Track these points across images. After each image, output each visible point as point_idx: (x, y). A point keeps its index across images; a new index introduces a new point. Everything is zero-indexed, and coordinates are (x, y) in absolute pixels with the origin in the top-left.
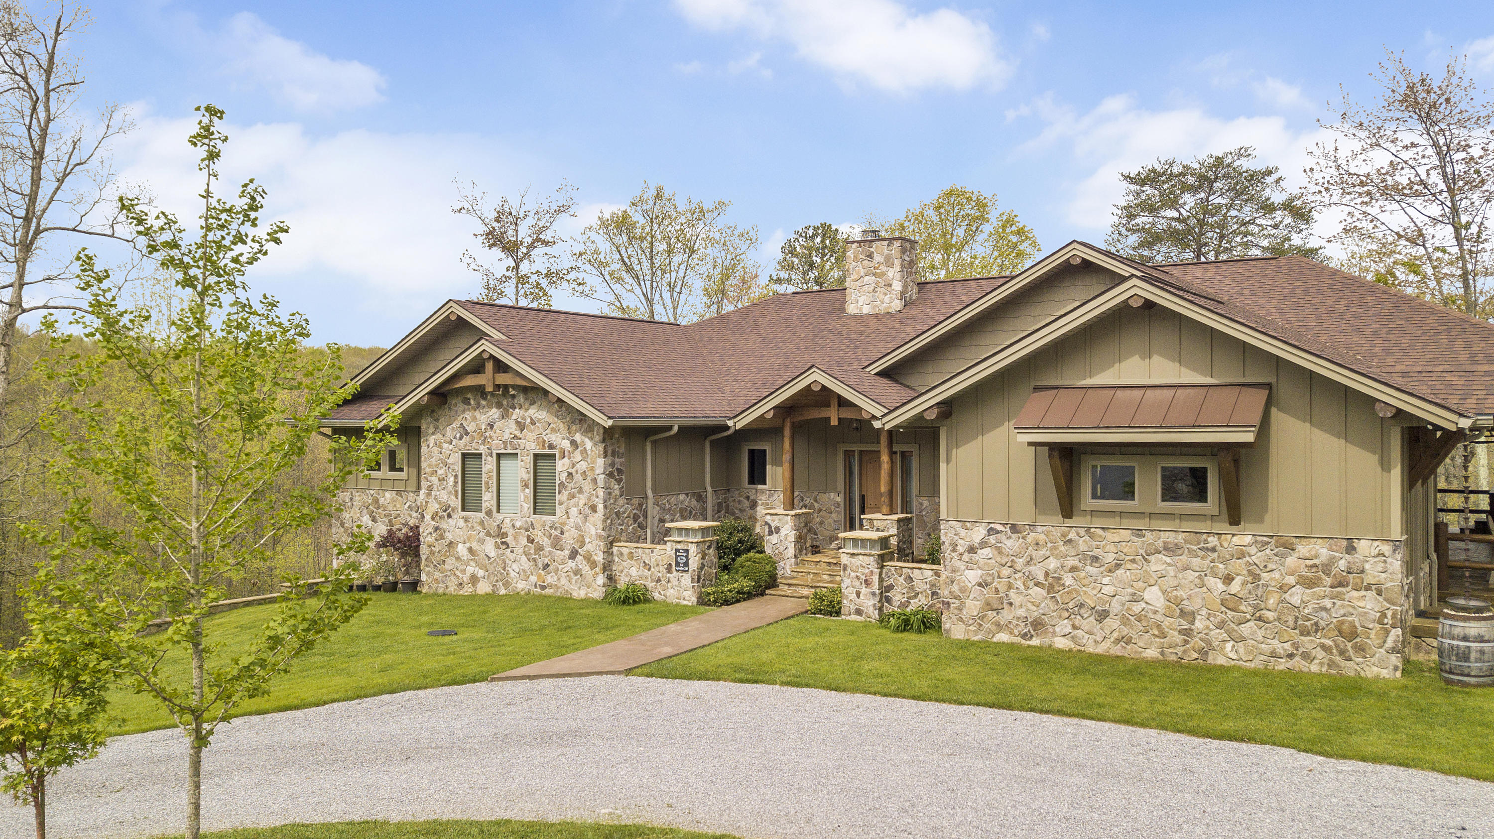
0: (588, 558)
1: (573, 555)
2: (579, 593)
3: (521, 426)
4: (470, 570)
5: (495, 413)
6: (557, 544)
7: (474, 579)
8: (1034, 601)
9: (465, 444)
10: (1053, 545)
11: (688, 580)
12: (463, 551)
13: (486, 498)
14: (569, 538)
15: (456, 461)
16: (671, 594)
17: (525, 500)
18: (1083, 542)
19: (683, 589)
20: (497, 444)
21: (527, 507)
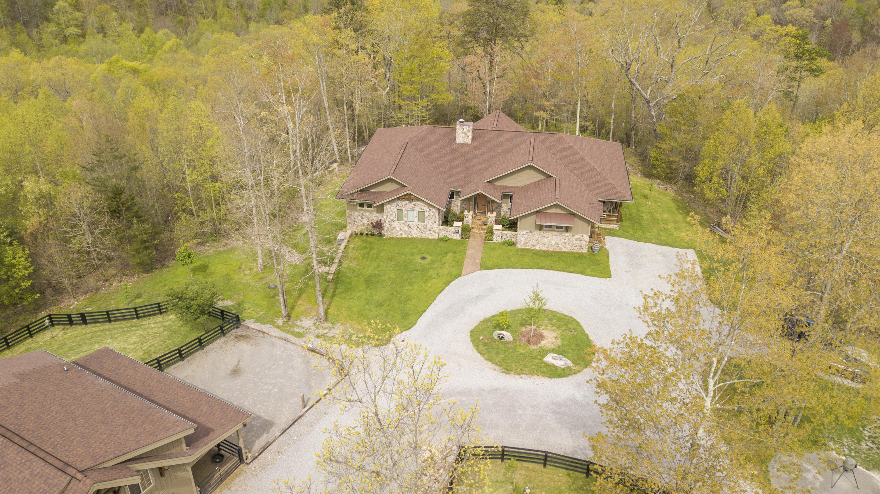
0: (434, 231)
1: (430, 230)
2: (431, 237)
3: (415, 205)
4: (400, 232)
5: (407, 202)
6: (425, 228)
7: (401, 234)
8: (533, 242)
9: (398, 208)
10: (537, 234)
11: (458, 235)
12: (397, 228)
13: (405, 219)
14: (429, 227)
15: (395, 211)
16: (454, 238)
17: (416, 220)
18: (542, 234)
19: (458, 237)
20: (408, 208)
21: (417, 221)
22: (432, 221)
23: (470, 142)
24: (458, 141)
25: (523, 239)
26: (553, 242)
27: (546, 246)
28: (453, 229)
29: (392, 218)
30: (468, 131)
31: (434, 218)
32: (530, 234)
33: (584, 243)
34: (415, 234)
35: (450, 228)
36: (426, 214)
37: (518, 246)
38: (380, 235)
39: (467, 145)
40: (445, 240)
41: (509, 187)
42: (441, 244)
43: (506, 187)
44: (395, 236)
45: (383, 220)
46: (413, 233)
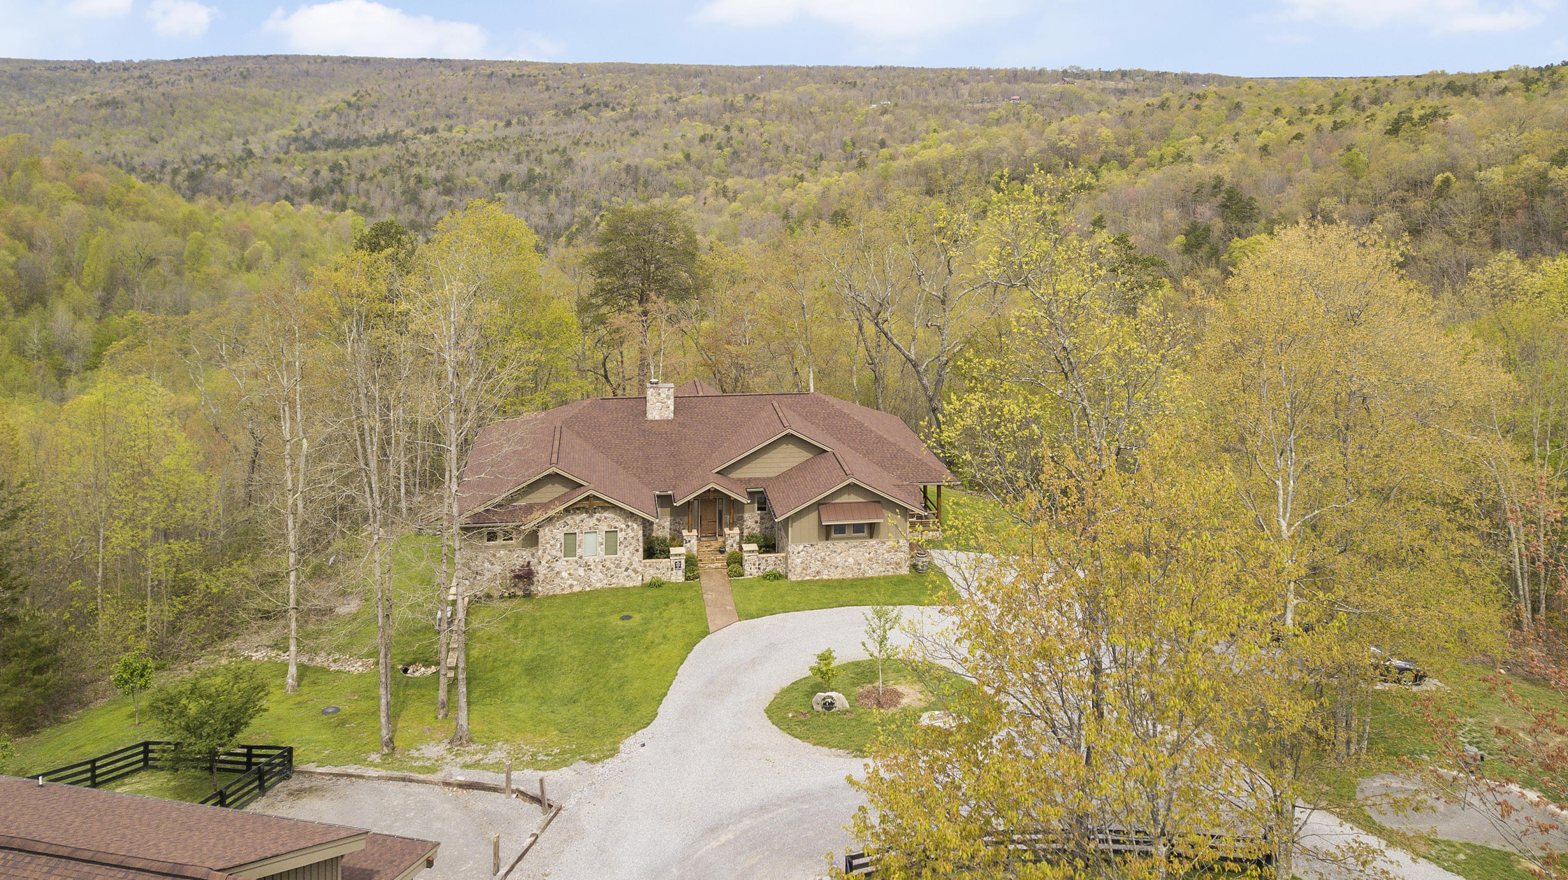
0: (634, 571)
2: (629, 584)
3: (600, 521)
4: (569, 582)
5: (585, 516)
7: (570, 586)
8: (815, 566)
9: (567, 529)
10: (823, 549)
11: (680, 573)
12: (565, 575)
13: (579, 551)
14: (625, 563)
15: (561, 537)
16: (673, 579)
17: (601, 550)
18: (831, 547)
19: (678, 577)
20: (585, 528)
21: (602, 553)
22: (631, 548)
23: (672, 415)
24: (650, 417)
25: (799, 561)
26: (851, 560)
27: (839, 569)
28: (672, 561)
29: (554, 553)
30: (668, 397)
31: (634, 542)
32: (811, 550)
33: (901, 555)
34: (598, 581)
35: (663, 563)
36: (621, 535)
37: (793, 577)
38: (528, 595)
39: (668, 421)
40: (656, 585)
41: (755, 479)
42: (650, 592)
43: (750, 480)
44: (558, 592)
45: (534, 561)
46: (594, 579)
